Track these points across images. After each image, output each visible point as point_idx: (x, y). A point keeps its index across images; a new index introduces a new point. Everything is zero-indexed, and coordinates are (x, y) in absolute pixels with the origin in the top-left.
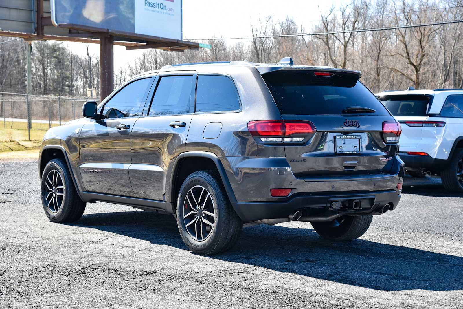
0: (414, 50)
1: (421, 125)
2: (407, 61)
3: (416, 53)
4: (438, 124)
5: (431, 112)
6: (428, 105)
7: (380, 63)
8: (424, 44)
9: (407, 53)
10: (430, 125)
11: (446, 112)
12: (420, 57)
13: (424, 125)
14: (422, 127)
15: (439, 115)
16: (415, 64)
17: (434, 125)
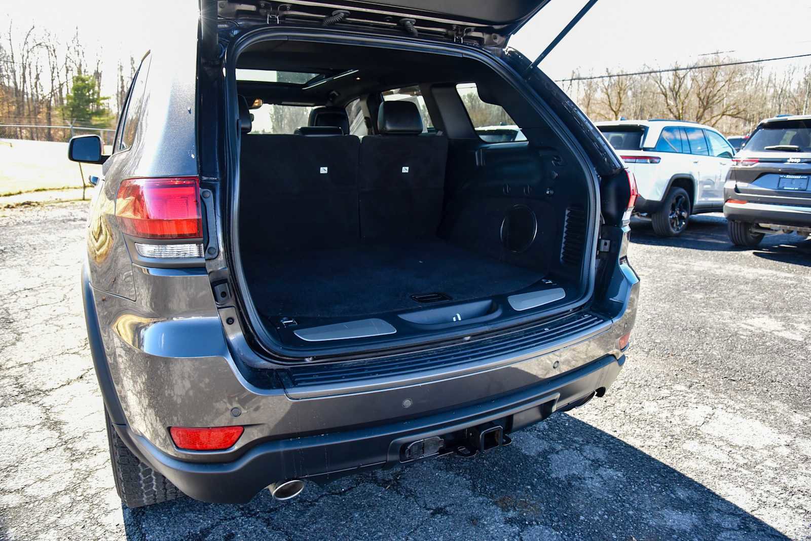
0: (615, 100)
1: (634, 160)
2: (609, 108)
3: (615, 102)
4: (653, 160)
5: (645, 146)
6: (642, 137)
7: (589, 109)
8: (621, 95)
9: (610, 102)
10: (644, 160)
11: (662, 145)
12: (618, 105)
13: (637, 160)
14: (635, 162)
15: (653, 150)
16: (615, 110)
17: (648, 161)
